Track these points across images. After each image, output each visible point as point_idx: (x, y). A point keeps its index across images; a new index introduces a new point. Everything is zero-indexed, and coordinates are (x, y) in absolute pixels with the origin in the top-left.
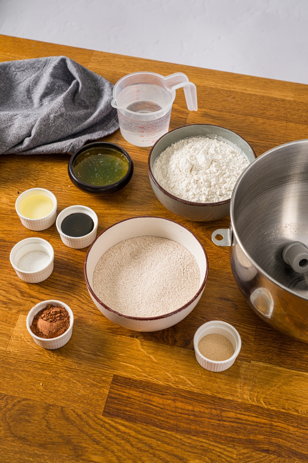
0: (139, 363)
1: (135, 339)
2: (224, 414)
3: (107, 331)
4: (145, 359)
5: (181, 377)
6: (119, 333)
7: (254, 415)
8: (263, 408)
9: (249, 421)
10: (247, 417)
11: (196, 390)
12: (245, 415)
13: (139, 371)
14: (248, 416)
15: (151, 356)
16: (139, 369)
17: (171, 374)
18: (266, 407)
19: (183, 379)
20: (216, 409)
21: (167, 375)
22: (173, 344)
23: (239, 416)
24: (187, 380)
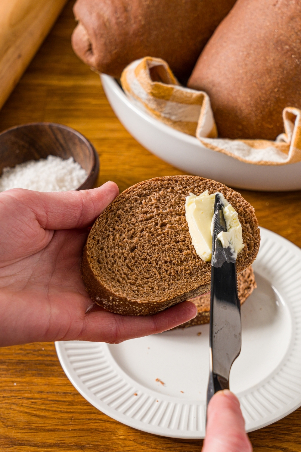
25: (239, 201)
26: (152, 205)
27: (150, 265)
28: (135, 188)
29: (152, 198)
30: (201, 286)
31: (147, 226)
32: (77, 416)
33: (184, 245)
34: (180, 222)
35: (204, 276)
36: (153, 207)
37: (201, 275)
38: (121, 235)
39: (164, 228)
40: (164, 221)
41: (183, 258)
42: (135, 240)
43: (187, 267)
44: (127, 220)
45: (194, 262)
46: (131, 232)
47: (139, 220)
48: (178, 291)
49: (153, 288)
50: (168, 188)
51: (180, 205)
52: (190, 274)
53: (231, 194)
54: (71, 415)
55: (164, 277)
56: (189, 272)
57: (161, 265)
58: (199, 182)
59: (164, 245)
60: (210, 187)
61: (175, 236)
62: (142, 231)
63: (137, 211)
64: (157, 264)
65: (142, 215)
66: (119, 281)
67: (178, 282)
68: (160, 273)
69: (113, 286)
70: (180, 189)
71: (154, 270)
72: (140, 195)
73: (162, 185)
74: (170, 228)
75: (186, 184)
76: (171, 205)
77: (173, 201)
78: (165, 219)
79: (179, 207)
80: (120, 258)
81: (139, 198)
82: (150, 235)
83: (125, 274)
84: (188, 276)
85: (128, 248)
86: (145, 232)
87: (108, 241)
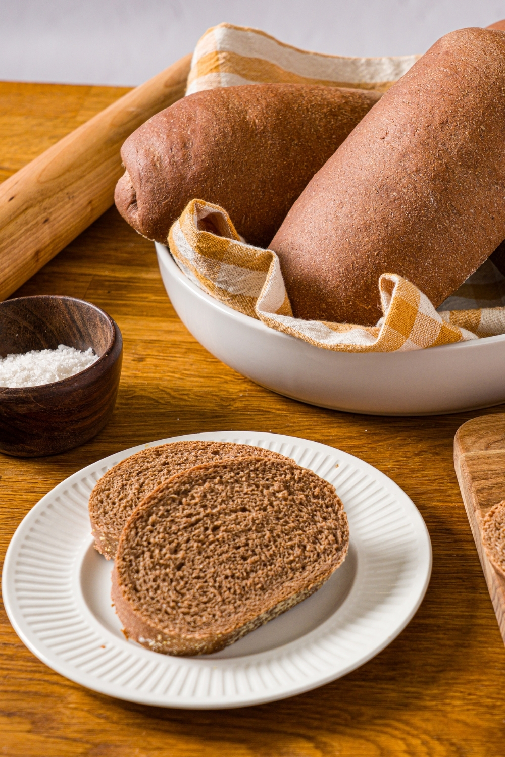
25: (312, 481)
26: (196, 504)
27: (206, 584)
28: (170, 483)
29: (195, 495)
30: (279, 602)
31: (193, 533)
33: (247, 550)
34: (238, 521)
35: (281, 588)
36: (198, 507)
37: (277, 588)
38: (160, 550)
39: (216, 533)
40: (216, 523)
41: (249, 569)
42: (180, 554)
43: (256, 579)
44: (165, 529)
45: (265, 570)
46: (174, 544)
47: (181, 527)
48: (249, 614)
49: (214, 616)
50: (214, 478)
51: (234, 498)
52: (262, 589)
53: (301, 473)
55: (227, 598)
56: (259, 586)
57: (221, 582)
58: (256, 464)
59: (221, 554)
60: (271, 469)
61: (234, 540)
62: (188, 541)
63: (178, 514)
64: (215, 581)
65: (185, 520)
66: (166, 612)
67: (248, 602)
68: (220, 594)
69: (161, 621)
70: (231, 477)
71: (212, 590)
72: (177, 493)
73: (206, 475)
74: (226, 531)
75: (239, 469)
76: (223, 501)
77: (224, 494)
78: (217, 520)
79: (233, 501)
80: (164, 580)
81: (176, 496)
82: (200, 544)
83: (174, 601)
84: (259, 592)
85: (172, 566)
86: (192, 543)
87: (144, 560)
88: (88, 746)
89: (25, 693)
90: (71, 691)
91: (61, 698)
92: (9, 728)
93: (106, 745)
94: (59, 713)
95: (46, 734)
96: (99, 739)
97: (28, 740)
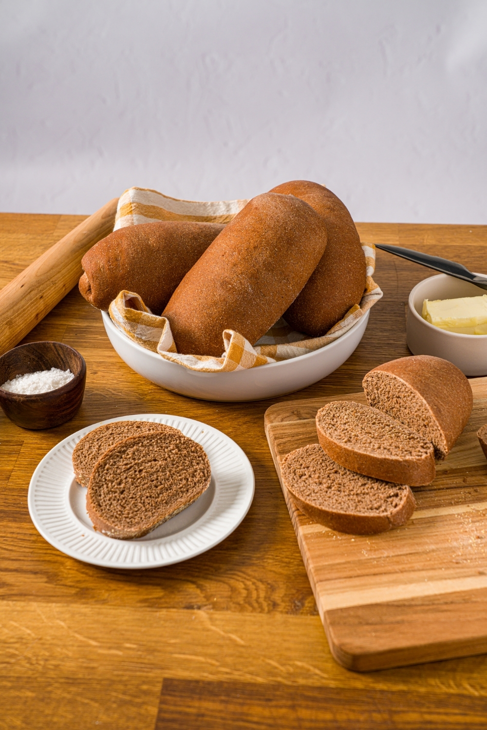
0: (211, 651)
1: (196, 611)
2: (397, 718)
3: (139, 605)
4: (221, 642)
5: (299, 664)
6: (163, 606)
7: (456, 711)
8: (471, 697)
9: (450, 723)
10: (444, 718)
11: (333, 682)
12: (439, 713)
13: (212, 665)
14: (446, 714)
15: (233, 636)
16: (214, 662)
17: (278, 662)
18: (476, 694)
19: (302, 668)
20: (379, 712)
21: (269, 664)
22: (272, 610)
23: (428, 717)
24: (311, 668)
25: (191, 444)
26: (130, 458)
27: (136, 501)
28: (116, 447)
29: (129, 453)
30: (175, 510)
31: (129, 474)
32: (37, 551)
33: (158, 482)
34: (152, 466)
35: (176, 502)
36: (131, 459)
37: (174, 502)
38: (112, 484)
39: (141, 473)
40: (140, 468)
41: (159, 492)
42: (122, 486)
43: (163, 498)
44: (114, 472)
45: (167, 493)
46: (119, 480)
47: (122, 471)
48: (160, 517)
49: (141, 518)
50: (139, 443)
51: (150, 454)
52: (166, 503)
53: (184, 439)
54: (31, 550)
55: (148, 508)
56: (165, 501)
57: (144, 500)
58: (160, 435)
59: (144, 485)
60: (168, 437)
61: (150, 477)
62: (126, 478)
63: (120, 464)
64: (141, 500)
65: (124, 467)
66: (116, 517)
67: (159, 510)
68: (144, 506)
69: (113, 522)
70: (148, 443)
71: (140, 504)
72: (119, 452)
73: (134, 442)
74: (146, 472)
75: (151, 438)
76: (144, 456)
77: (144, 452)
78: (141, 466)
79: (149, 455)
80: (114, 500)
81: (119, 454)
82: (133, 480)
83: (120, 511)
84: (164, 505)
85: (118, 492)
86: (128, 479)
87: (103, 489)
88: (78, 590)
89: (43, 561)
90: (67, 560)
91: (62, 564)
92: (35, 580)
93: (87, 589)
94: (62, 572)
95: (55, 583)
96: (83, 585)
97: (46, 587)
